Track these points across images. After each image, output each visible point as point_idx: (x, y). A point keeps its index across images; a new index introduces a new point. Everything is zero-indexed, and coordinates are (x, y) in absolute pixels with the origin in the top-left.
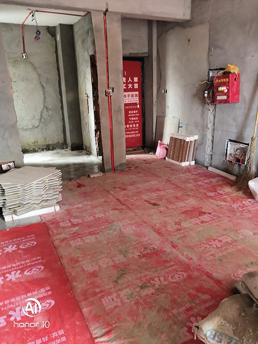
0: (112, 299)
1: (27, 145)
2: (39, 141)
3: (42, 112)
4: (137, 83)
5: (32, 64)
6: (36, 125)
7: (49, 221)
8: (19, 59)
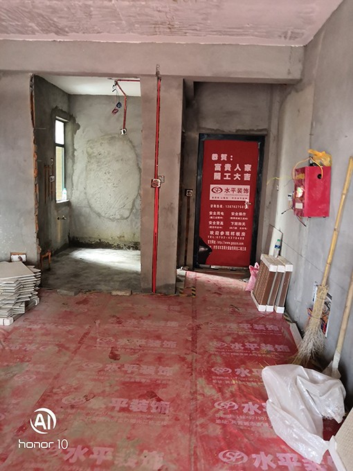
1: (110, 239)
2: (126, 236)
3: (134, 201)
4: (249, 172)
5: (131, 142)
6: (126, 216)
8: (117, 136)
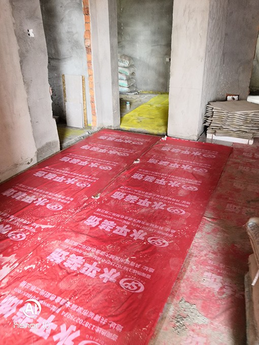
0: (235, 208)
7: (237, 148)
